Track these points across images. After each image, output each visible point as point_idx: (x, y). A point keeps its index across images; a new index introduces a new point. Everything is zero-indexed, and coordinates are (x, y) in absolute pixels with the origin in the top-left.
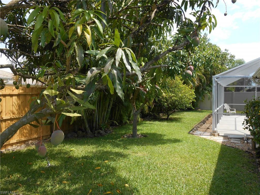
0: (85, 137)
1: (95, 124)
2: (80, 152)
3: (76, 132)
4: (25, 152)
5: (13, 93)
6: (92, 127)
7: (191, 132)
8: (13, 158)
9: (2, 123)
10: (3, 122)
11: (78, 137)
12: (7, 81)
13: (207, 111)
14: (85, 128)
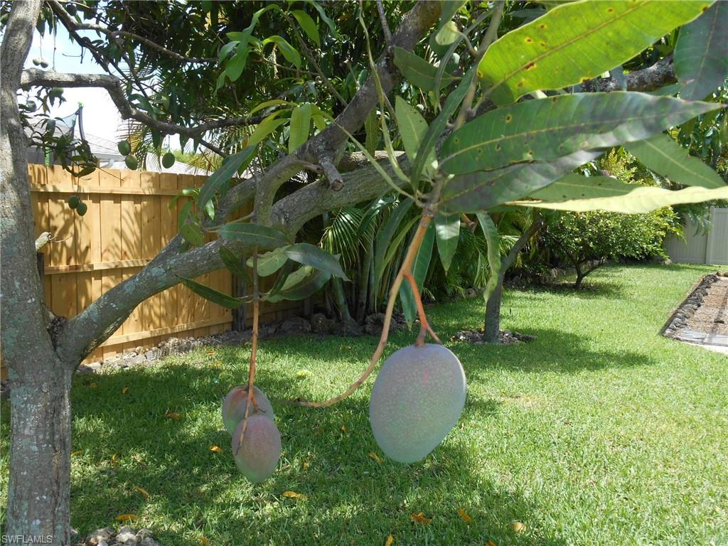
0: (335, 332)
1: (366, 295)
2: (328, 383)
3: (308, 318)
4: (158, 375)
5: (122, 189)
6: (357, 302)
7: (668, 331)
8: (124, 392)
9: (91, 281)
10: (93, 278)
11: (312, 332)
12: (107, 163)
13: (693, 267)
14: (336, 308)
